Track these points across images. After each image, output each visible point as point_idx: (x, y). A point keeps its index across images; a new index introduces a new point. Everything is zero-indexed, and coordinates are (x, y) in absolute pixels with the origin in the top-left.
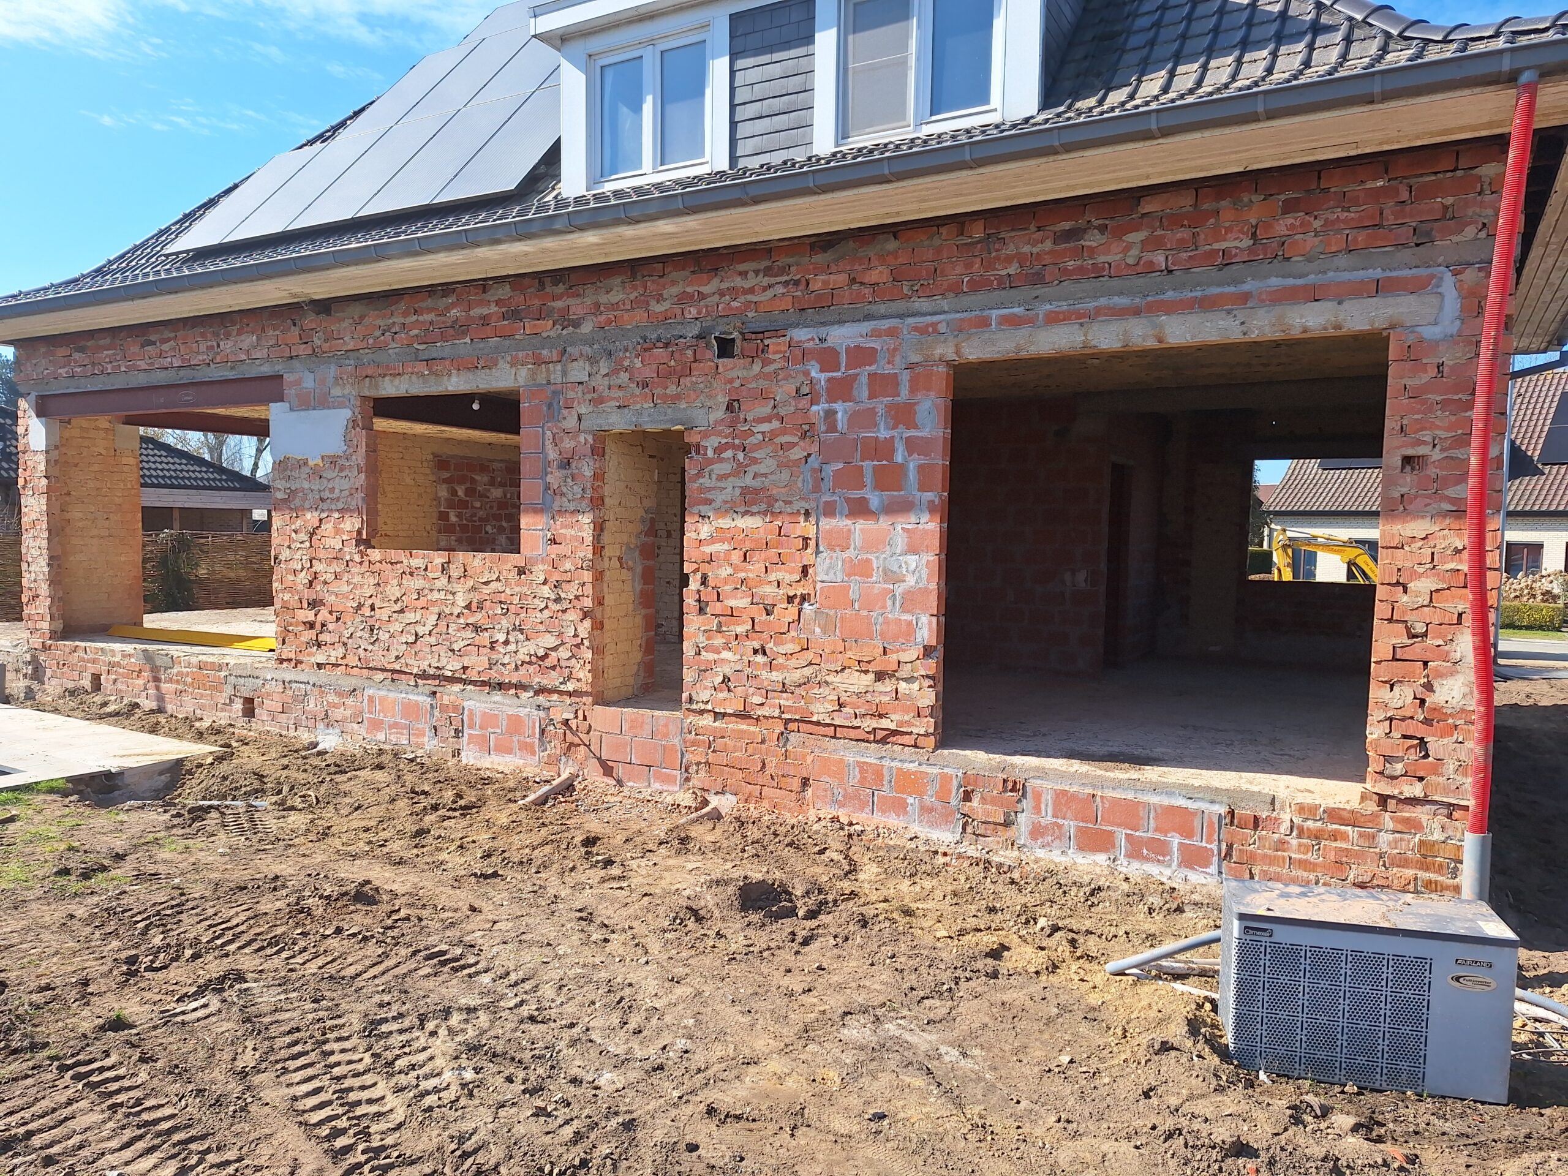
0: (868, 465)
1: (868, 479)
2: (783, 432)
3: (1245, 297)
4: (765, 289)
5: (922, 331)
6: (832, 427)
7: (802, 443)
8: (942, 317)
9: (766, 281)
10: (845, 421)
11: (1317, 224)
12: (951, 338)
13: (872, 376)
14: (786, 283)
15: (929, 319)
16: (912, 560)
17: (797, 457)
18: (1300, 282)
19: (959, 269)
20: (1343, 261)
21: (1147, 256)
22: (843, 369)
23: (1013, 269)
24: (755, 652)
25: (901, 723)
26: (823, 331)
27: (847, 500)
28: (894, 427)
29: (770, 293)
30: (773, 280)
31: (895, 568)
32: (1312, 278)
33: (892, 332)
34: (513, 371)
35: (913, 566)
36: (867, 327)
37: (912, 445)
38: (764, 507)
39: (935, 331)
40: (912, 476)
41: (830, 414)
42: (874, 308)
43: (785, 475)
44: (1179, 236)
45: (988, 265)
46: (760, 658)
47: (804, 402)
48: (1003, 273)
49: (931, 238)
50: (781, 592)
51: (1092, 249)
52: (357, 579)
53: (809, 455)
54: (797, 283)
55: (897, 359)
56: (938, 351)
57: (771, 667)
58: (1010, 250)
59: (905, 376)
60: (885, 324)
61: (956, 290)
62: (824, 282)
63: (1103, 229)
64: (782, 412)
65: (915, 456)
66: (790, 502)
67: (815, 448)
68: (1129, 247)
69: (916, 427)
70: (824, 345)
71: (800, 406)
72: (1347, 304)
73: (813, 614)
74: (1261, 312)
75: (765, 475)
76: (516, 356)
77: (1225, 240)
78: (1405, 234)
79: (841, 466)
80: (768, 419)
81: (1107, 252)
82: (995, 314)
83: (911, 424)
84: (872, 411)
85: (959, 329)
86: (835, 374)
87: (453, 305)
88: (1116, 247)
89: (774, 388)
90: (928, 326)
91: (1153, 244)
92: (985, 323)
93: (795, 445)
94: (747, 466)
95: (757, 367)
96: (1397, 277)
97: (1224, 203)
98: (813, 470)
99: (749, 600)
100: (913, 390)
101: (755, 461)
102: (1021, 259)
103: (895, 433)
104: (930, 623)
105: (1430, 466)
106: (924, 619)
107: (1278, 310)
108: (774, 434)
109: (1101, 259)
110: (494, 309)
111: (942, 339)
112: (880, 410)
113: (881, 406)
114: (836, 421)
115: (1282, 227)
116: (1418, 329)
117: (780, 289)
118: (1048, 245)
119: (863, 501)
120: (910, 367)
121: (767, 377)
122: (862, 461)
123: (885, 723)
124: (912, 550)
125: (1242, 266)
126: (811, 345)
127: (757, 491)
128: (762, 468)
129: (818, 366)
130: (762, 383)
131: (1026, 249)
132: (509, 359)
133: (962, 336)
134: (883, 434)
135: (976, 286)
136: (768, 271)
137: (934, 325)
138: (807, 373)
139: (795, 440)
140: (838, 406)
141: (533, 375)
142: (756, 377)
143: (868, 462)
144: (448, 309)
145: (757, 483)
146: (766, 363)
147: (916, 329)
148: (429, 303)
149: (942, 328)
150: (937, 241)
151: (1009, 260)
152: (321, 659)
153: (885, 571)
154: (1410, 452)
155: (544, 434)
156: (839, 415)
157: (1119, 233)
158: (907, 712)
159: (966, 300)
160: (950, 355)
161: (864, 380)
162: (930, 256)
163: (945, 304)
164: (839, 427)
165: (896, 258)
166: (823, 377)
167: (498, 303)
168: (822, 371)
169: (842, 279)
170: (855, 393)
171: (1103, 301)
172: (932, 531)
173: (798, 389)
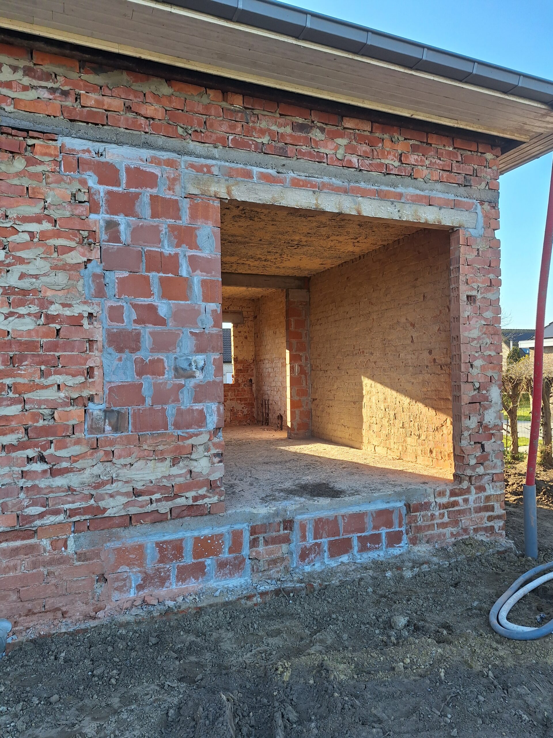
0: (154, 276)
1: (155, 288)
2: (58, 235)
3: (400, 195)
4: (25, 88)
5: (199, 169)
6: (115, 237)
7: (80, 249)
8: (214, 162)
9: (26, 81)
10: (129, 233)
11: (427, 162)
12: (223, 181)
13: (154, 198)
14: (53, 90)
15: (203, 161)
16: (200, 359)
17: (74, 261)
18: (422, 193)
19: (225, 128)
20: (439, 186)
21: (348, 157)
22: (124, 186)
23: (265, 140)
24: (30, 460)
25: (195, 499)
26: (100, 147)
27: (135, 306)
28: (178, 245)
29: (32, 95)
30: (35, 83)
31: (185, 365)
33: (170, 163)
35: (201, 364)
36: (146, 153)
37: (193, 261)
38: (34, 309)
39: (209, 172)
40: (197, 289)
41: (111, 226)
42: (151, 139)
43: (61, 278)
44: (364, 149)
45: (248, 132)
46: (38, 467)
47: (81, 210)
48: (259, 141)
49: (201, 95)
50: (62, 395)
51: (316, 142)
53: (89, 261)
54: (65, 94)
55: (177, 188)
56: (213, 189)
57: (54, 473)
58: (263, 124)
59: (185, 204)
60: (165, 155)
61: (223, 142)
62: (97, 101)
63: (322, 130)
64: (55, 214)
65: (198, 272)
66: (70, 306)
67: (95, 254)
68: (338, 147)
69: (197, 248)
70: (102, 159)
71: (77, 212)
72: (443, 211)
73: (102, 414)
74: (407, 206)
75: (36, 277)
77: (387, 158)
78: (460, 179)
79: (126, 274)
80: (38, 220)
81: (326, 147)
82: (256, 170)
83: (193, 245)
84: (156, 229)
85: (230, 174)
86: (115, 189)
88: (331, 145)
89: (44, 189)
90: (202, 166)
91: (350, 149)
92: (249, 175)
93: (71, 249)
94: (9, 265)
95: (19, 164)
96: (461, 201)
97: (386, 136)
98: (95, 276)
99: (19, 407)
100: (193, 216)
101: (21, 261)
102: (271, 134)
103: (178, 250)
104: (218, 408)
105: (477, 302)
106: (214, 406)
107: (414, 207)
108: (44, 236)
109: (322, 150)
111: (216, 179)
112: (164, 229)
113: (164, 226)
114: (118, 231)
115: (413, 158)
116: (470, 230)
117: (45, 95)
118: (288, 130)
119: (152, 308)
120: (190, 196)
121: (33, 176)
122: (148, 270)
123: (181, 501)
124: (200, 350)
125: (394, 177)
126: (86, 156)
127: (24, 292)
128: (31, 269)
129: (95, 178)
130: (26, 182)
131: (274, 128)
133: (231, 181)
134: (168, 250)
135: (238, 145)
136: (28, 72)
137: (209, 167)
138: (84, 182)
139: (73, 244)
140: (120, 218)
142: (19, 174)
143: (154, 273)
145: (25, 284)
146: (31, 162)
147: (192, 166)
149: (215, 171)
150: (205, 100)
151: (263, 132)
153: (176, 369)
154: (470, 293)
156: (122, 228)
157: (332, 136)
158: (201, 488)
159: (234, 154)
160: (224, 195)
161: (145, 199)
162: (200, 109)
163: (216, 152)
164: (123, 238)
165: (170, 102)
166: (102, 189)
168: (100, 182)
169: (116, 104)
170: (137, 209)
171: (326, 179)
172: (217, 335)
173: (74, 196)
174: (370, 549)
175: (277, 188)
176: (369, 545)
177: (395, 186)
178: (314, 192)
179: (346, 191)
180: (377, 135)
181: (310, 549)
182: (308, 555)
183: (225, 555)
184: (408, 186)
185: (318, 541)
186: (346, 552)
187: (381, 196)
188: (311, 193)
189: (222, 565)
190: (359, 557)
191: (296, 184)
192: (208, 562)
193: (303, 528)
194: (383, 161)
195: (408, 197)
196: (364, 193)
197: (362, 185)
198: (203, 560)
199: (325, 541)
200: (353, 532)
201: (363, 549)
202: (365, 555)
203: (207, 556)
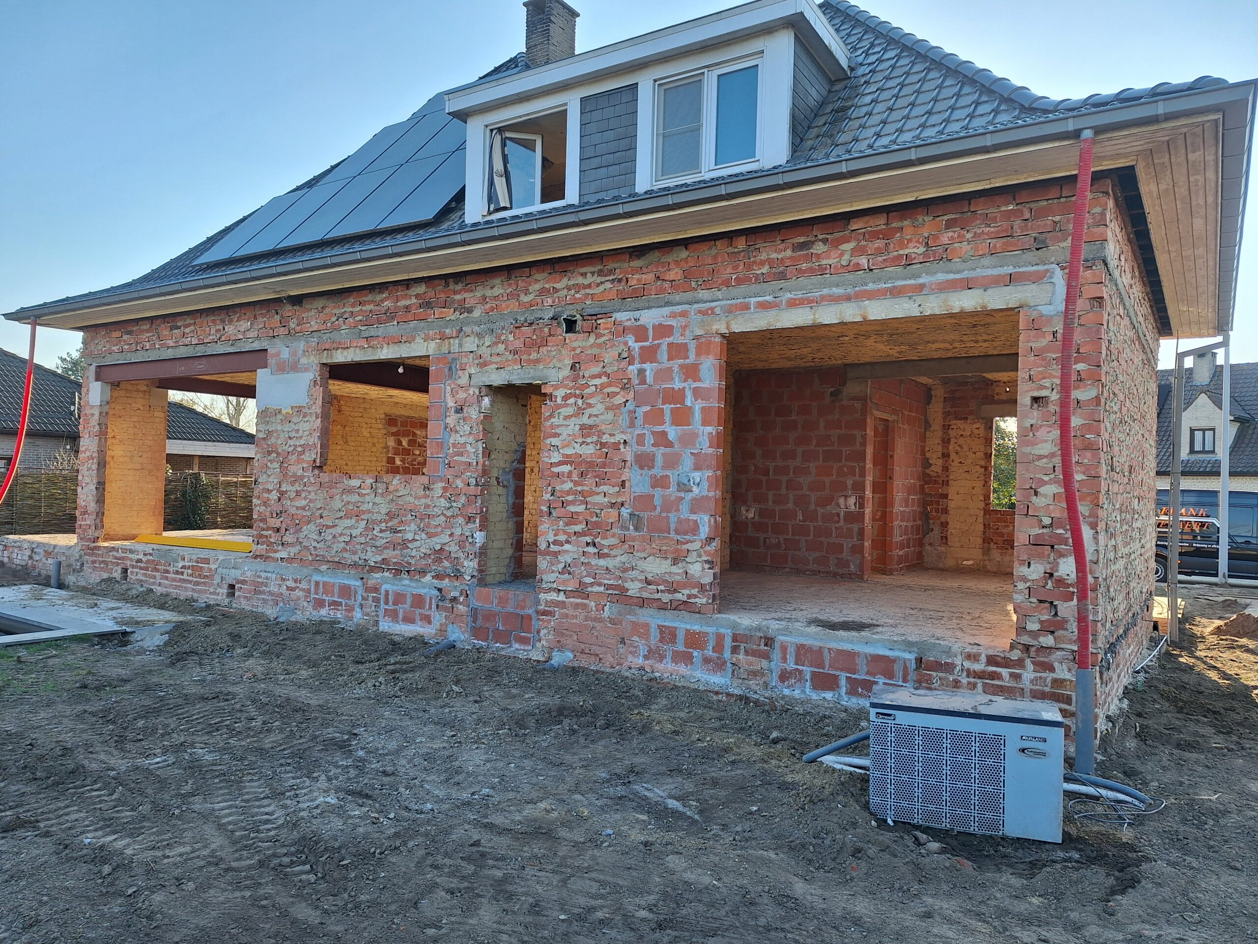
0: (667, 408)
1: (668, 417)
2: (610, 385)
3: (922, 287)
4: (598, 285)
5: (704, 313)
6: (643, 381)
7: (622, 393)
8: (717, 303)
9: (599, 280)
10: (652, 376)
11: (969, 236)
12: (723, 318)
13: (670, 345)
14: (613, 281)
15: (708, 305)
16: (697, 476)
17: (618, 402)
18: (958, 276)
19: (729, 270)
20: (986, 261)
21: (855, 260)
22: (650, 340)
23: (765, 269)
24: (588, 544)
25: (689, 596)
26: (637, 314)
27: (653, 433)
28: (685, 381)
29: (601, 288)
30: (603, 279)
31: (686, 482)
32: (965, 274)
33: (684, 314)
34: (426, 343)
35: (698, 480)
36: (667, 310)
37: (697, 392)
38: (595, 438)
39: (713, 313)
40: (698, 416)
41: (641, 372)
42: (671, 297)
43: (610, 416)
44: (876, 245)
45: (749, 267)
46: (591, 549)
47: (624, 364)
48: (759, 272)
49: (710, 248)
50: (606, 500)
51: (818, 256)
52: (312, 496)
53: (627, 401)
54: (620, 281)
55: (687, 333)
56: (715, 327)
57: (600, 555)
58: (763, 256)
59: (692, 346)
60: (679, 309)
61: (727, 283)
62: (638, 280)
63: (825, 241)
64: (609, 370)
65: (699, 401)
66: (614, 435)
67: (631, 395)
68: (841, 255)
69: (700, 380)
70: (638, 323)
71: (621, 367)
72: (990, 291)
73: (628, 516)
74: (932, 298)
75: (597, 416)
76: (428, 334)
77: (907, 248)
78: (1028, 242)
79: (648, 408)
80: (599, 376)
81: (829, 258)
82: (753, 300)
83: (697, 379)
84: (670, 370)
85: (730, 311)
86: (645, 344)
87: (386, 299)
88: (835, 254)
89: (604, 354)
90: (708, 309)
91: (859, 251)
92: (746, 307)
93: (617, 394)
94: (584, 409)
95: (592, 339)
96: (1023, 272)
97: (906, 223)
98: (630, 412)
99: (584, 506)
100: (698, 354)
101: (590, 406)
102: (771, 262)
103: (685, 385)
104: (709, 521)
105: (1050, 405)
106: (706, 518)
107: (943, 296)
108: (603, 387)
109: (824, 262)
110: (414, 300)
111: (718, 318)
112: (676, 369)
113: (677, 366)
114: (645, 376)
115: (945, 238)
116: (1039, 308)
117: (608, 285)
118: (789, 253)
119: (664, 434)
120: (696, 338)
121: (599, 346)
122: (663, 404)
123: (678, 596)
124: (697, 468)
125: (919, 266)
126: (628, 324)
127: (591, 427)
128: (594, 411)
129: (633, 338)
130: (595, 351)
131: (774, 256)
132: (423, 336)
133: (731, 316)
134: (677, 385)
135: (740, 281)
136: (600, 273)
137: (712, 309)
138: (626, 343)
139: (618, 390)
140: (647, 366)
141: (439, 347)
142: (592, 346)
143: (667, 405)
144: (383, 301)
145: (590, 422)
146: (598, 336)
147: (700, 312)
148: (370, 297)
149: (718, 311)
150: (714, 252)
151: (762, 263)
152: (284, 554)
153: (678, 484)
154: (1036, 394)
155: (445, 389)
156: (648, 373)
157: (836, 244)
158: (693, 588)
159: (734, 291)
160: (724, 330)
161: (664, 347)
162: (710, 261)
163: (719, 295)
164: (648, 381)
165: (687, 263)
166: (637, 346)
167: (417, 296)
168: (636, 341)
169: (650, 277)
170: (659, 356)
171: (825, 291)
172: (711, 454)
173: (620, 354)
174: (861, 695)
175: (773, 313)
176: (860, 690)
177: (915, 276)
178: (811, 308)
179: (848, 298)
180: (894, 225)
181: (791, 673)
182: (788, 679)
183: (709, 652)
184: (935, 273)
185: (800, 667)
186: (832, 689)
187: (896, 293)
188: (808, 309)
189: (707, 660)
190: (846, 699)
191: (793, 304)
192: (695, 654)
193: (784, 649)
194: (901, 252)
195: (934, 287)
196: (872, 295)
197: (871, 286)
198: (691, 650)
199: (807, 670)
200: (842, 670)
201: (852, 692)
202: (854, 700)
203: (695, 649)
